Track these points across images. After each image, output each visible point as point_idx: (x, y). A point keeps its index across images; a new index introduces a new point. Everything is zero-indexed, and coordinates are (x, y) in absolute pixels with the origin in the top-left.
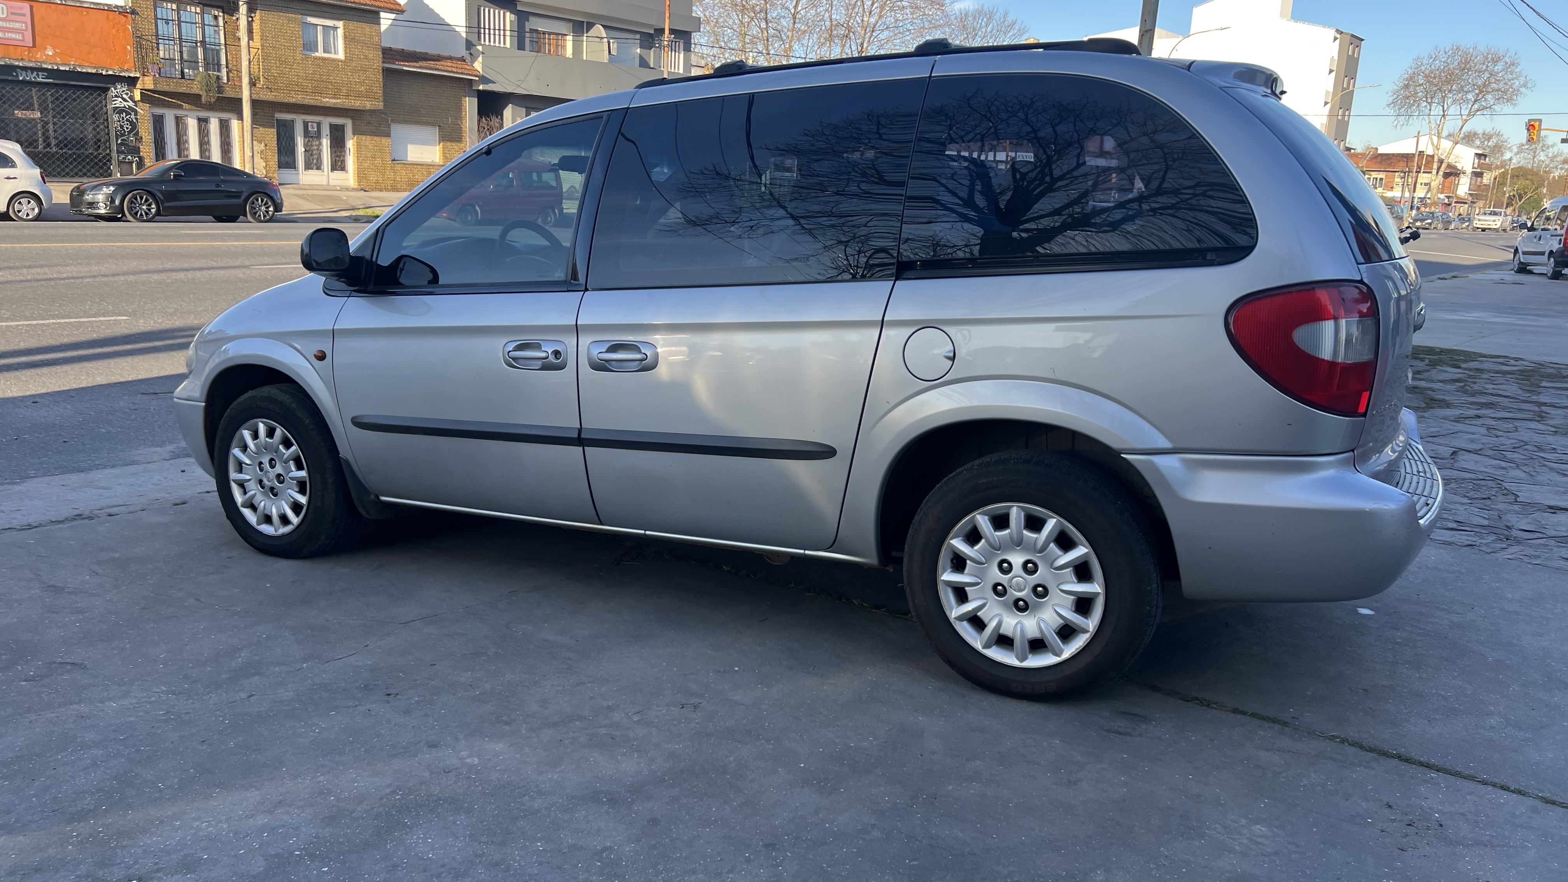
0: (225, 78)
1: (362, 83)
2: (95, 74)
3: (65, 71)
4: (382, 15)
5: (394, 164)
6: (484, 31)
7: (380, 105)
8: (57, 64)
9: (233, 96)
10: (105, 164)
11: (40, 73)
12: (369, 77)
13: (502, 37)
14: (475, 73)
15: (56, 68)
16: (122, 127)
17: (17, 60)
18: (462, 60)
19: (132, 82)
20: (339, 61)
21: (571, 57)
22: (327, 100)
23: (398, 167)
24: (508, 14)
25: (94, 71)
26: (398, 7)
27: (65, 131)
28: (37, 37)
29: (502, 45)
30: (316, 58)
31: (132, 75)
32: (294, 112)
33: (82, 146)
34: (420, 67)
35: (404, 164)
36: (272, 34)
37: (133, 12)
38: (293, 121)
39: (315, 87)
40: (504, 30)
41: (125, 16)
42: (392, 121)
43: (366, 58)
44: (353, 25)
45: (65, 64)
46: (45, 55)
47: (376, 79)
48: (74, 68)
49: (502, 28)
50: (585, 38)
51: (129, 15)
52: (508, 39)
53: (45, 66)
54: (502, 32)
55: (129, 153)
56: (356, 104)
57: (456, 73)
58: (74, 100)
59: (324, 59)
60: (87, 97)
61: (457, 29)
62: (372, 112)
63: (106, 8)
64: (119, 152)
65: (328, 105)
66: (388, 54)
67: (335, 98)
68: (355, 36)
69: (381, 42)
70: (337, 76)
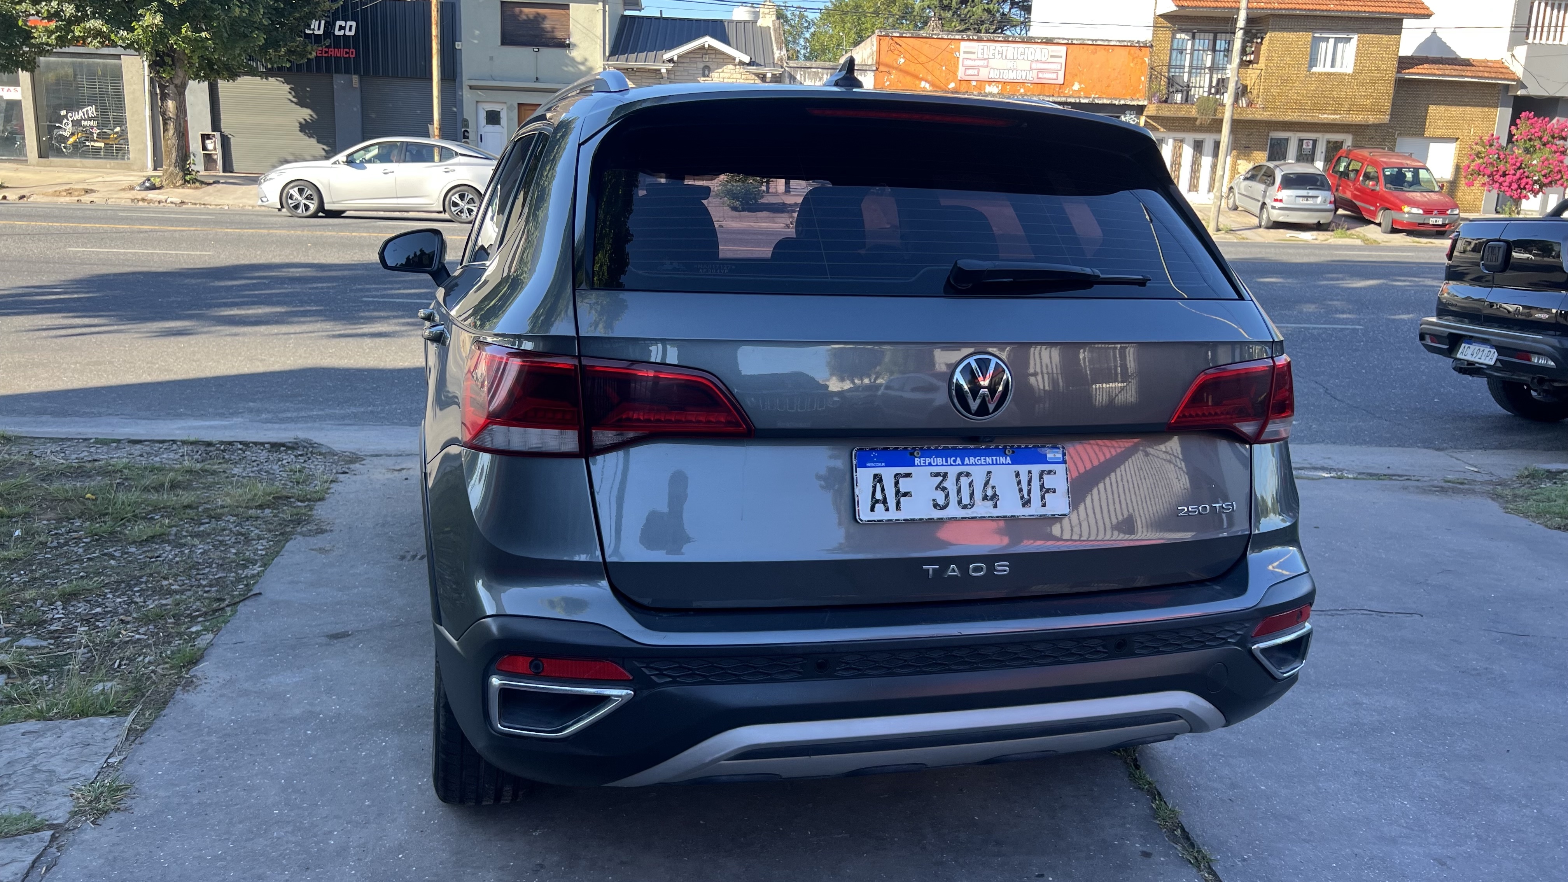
1: (1368, 97)
2: (1109, 104)
3: (1086, 103)
4: (1407, 22)
6: (1535, 29)
7: (1385, 118)
8: (1079, 97)
12: (1378, 89)
14: (1512, 77)
15: (1078, 101)
17: (1049, 96)
18: (1503, 62)
19: (1140, 110)
20: (1346, 75)
22: (1326, 116)
25: (1108, 102)
26: (1424, 12)
28: (1068, 75)
29: (1560, 41)
30: (1320, 74)
31: (1141, 103)
32: (1290, 131)
36: (1278, 53)
37: (1152, 46)
38: (1287, 140)
39: (1315, 103)
41: (1144, 50)
42: (1400, 136)
43: (1378, 69)
44: (1368, 37)
45: (1087, 98)
46: (1072, 91)
47: (1385, 93)
48: (1093, 100)
51: (1148, 49)
53: (1069, 100)
56: (1358, 118)
57: (1492, 78)
59: (1330, 74)
62: (1377, 126)
65: (1325, 121)
66: (1405, 63)
67: (1335, 114)
68: (1368, 47)
69: (1398, 51)
70: (1341, 91)
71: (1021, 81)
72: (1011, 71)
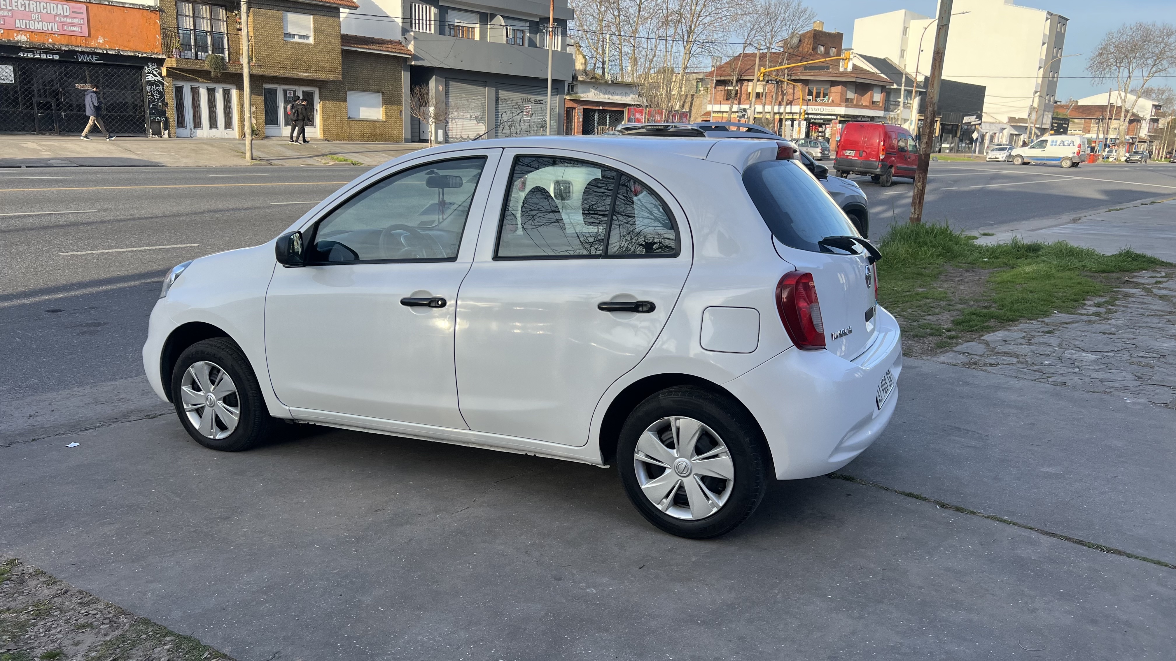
0: (227, 59)
1: (326, 61)
2: (133, 56)
3: (112, 54)
4: (341, 10)
5: (349, 121)
6: (415, 21)
7: (340, 77)
8: (106, 50)
9: (233, 72)
10: (141, 123)
11: (94, 56)
12: (332, 57)
13: (428, 26)
14: (408, 53)
15: (105, 52)
16: (153, 95)
17: (78, 46)
18: (399, 43)
19: (160, 62)
20: (310, 45)
21: (478, 39)
22: (302, 74)
23: (352, 123)
24: (432, 8)
25: (133, 54)
26: (353, 4)
27: (112, 99)
28: (92, 30)
29: (428, 32)
30: (293, 43)
31: (160, 57)
32: (277, 83)
33: (125, 110)
34: (369, 49)
35: (357, 121)
36: (261, 25)
37: (161, 10)
38: (276, 90)
39: (293, 64)
40: (430, 20)
41: (155, 13)
42: (348, 89)
43: (330, 42)
44: (320, 18)
45: (112, 50)
46: (97, 43)
47: (336, 58)
48: (119, 52)
49: (428, 19)
50: (489, 26)
51: (158, 13)
52: (432, 27)
53: (97, 51)
54: (428, 22)
55: (158, 115)
56: (323, 76)
57: (395, 52)
58: (119, 76)
59: (299, 44)
60: (128, 74)
61: (396, 20)
62: (333, 82)
63: (141, 7)
64: (151, 114)
65: (302, 77)
66: (346, 39)
67: (307, 72)
68: (321, 26)
69: (340, 31)
70: (308, 56)
71: (48, 32)
72: (36, 23)
